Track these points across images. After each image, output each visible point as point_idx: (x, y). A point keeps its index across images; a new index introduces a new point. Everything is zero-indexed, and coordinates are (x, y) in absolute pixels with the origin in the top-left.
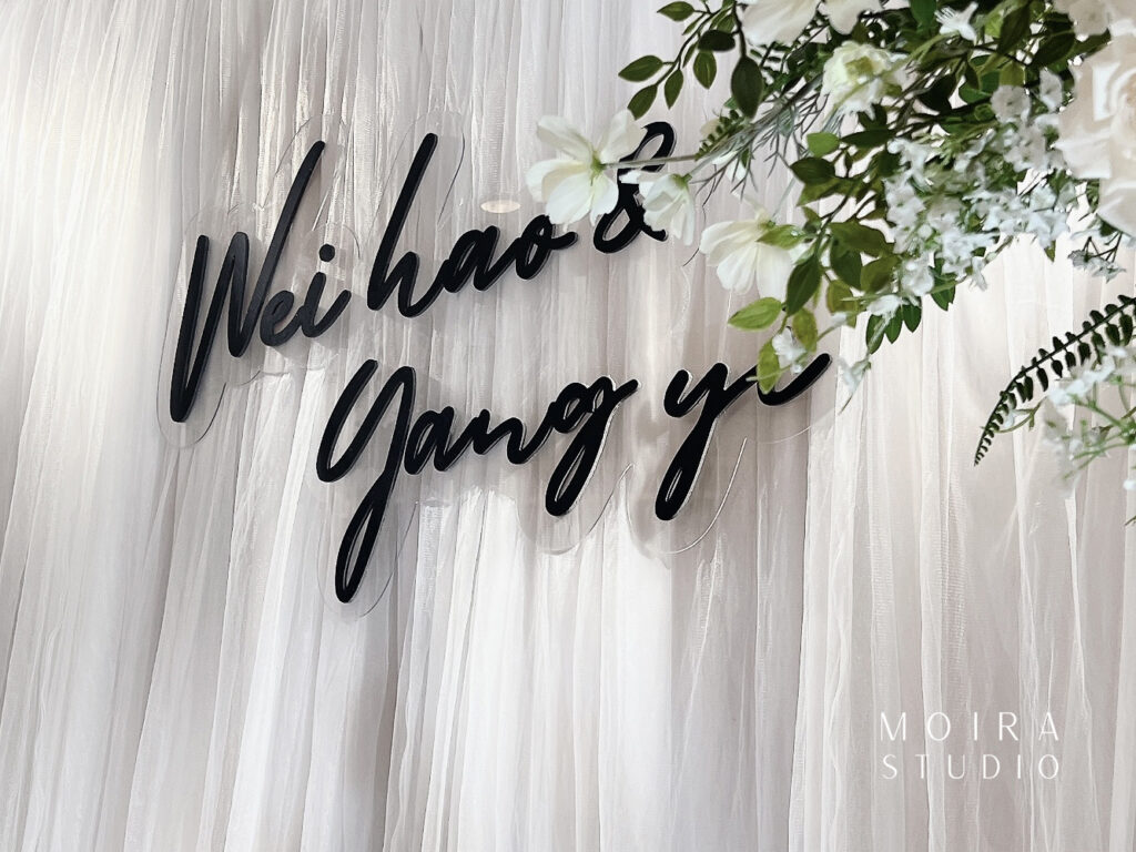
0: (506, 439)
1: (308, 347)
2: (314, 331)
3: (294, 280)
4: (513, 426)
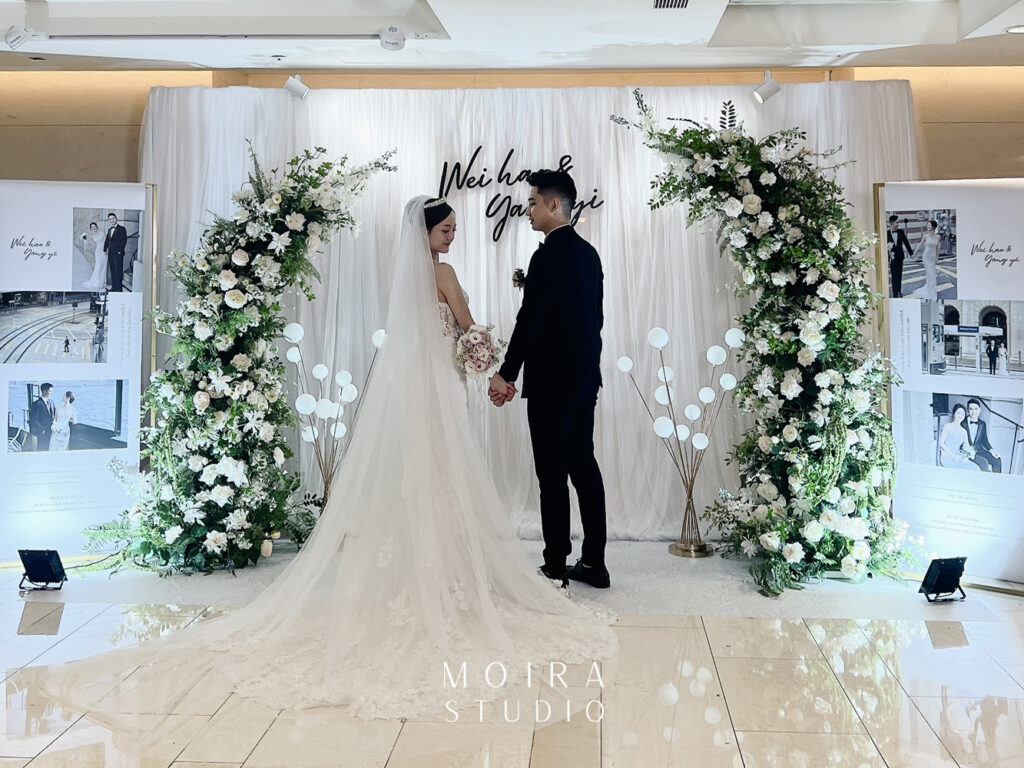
1: (480, 190)
2: (481, 186)
3: (475, 173)
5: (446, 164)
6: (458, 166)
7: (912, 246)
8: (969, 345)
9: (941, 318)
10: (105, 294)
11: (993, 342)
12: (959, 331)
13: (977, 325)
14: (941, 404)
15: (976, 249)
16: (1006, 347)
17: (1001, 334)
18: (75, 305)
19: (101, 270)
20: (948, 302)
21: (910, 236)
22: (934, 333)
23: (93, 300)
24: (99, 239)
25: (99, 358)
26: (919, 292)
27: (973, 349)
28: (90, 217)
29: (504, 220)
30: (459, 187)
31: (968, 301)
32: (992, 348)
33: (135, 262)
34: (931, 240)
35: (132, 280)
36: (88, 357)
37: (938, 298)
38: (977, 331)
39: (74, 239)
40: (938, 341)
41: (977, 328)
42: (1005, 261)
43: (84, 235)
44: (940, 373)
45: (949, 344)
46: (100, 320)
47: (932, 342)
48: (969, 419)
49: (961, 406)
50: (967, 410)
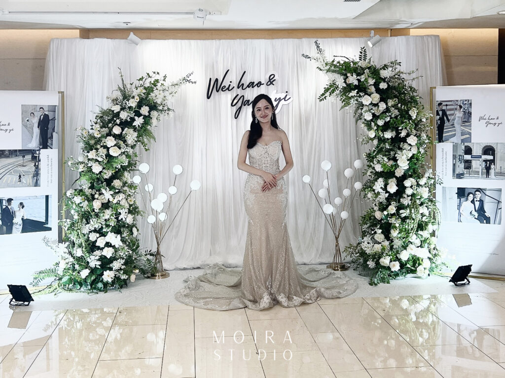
1: (228, 92)
3: (226, 83)
5: (210, 79)
6: (217, 80)
7: (449, 117)
8: (476, 164)
9: (463, 152)
10: (39, 150)
11: (488, 163)
12: (472, 158)
13: (481, 155)
14: (462, 193)
15: (481, 118)
16: (494, 165)
17: (492, 158)
18: (24, 157)
19: (36, 138)
20: (466, 144)
21: (448, 113)
22: (459, 159)
23: (33, 154)
24: (35, 121)
25: (36, 184)
26: (452, 140)
27: (478, 166)
28: (30, 110)
29: (240, 108)
30: (217, 91)
31: (477, 143)
32: (488, 165)
33: (54, 133)
34: (459, 114)
35: (52, 142)
36: (31, 184)
37: (462, 142)
38: (481, 158)
39: (22, 121)
40: (461, 163)
41: (481, 156)
42: (495, 124)
43: (28, 119)
44: (461, 178)
45: (467, 164)
46: (37, 164)
47: (458, 163)
48: (475, 199)
49: (471, 193)
50: (474, 195)
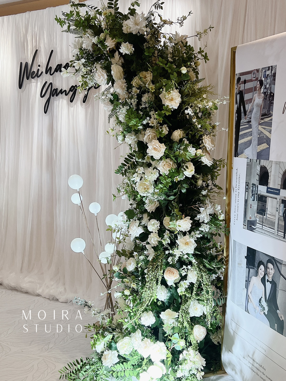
0: (65, 92)
1: (38, 79)
2: (38, 77)
3: (35, 69)
4: (65, 91)
5: (21, 63)
6: (27, 64)
7: (246, 107)
8: (272, 207)
9: (257, 178)
12: (268, 192)
13: (279, 188)
20: (264, 163)
21: (246, 97)
22: (252, 191)
27: (274, 211)
29: (49, 99)
30: (28, 78)
31: (276, 163)
37: (257, 159)
38: (278, 194)
40: (254, 200)
41: (279, 190)
44: (252, 230)
45: (260, 203)
47: (250, 201)
48: (267, 278)
49: (263, 264)
50: (266, 268)
